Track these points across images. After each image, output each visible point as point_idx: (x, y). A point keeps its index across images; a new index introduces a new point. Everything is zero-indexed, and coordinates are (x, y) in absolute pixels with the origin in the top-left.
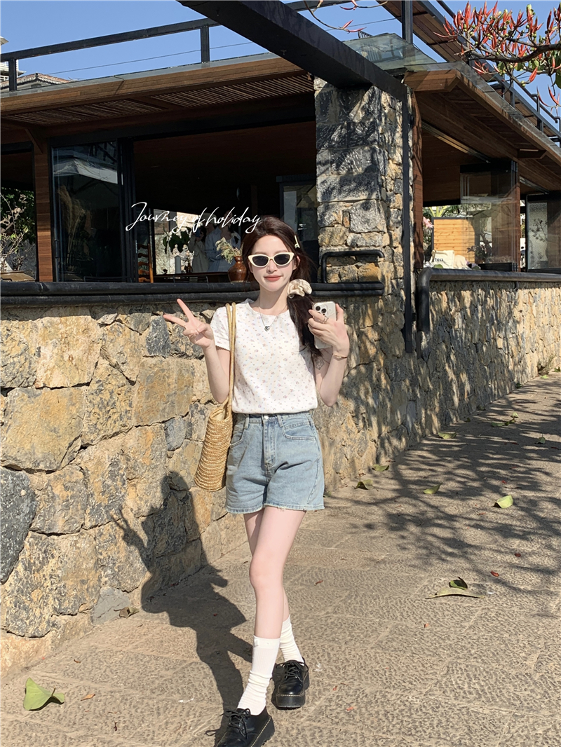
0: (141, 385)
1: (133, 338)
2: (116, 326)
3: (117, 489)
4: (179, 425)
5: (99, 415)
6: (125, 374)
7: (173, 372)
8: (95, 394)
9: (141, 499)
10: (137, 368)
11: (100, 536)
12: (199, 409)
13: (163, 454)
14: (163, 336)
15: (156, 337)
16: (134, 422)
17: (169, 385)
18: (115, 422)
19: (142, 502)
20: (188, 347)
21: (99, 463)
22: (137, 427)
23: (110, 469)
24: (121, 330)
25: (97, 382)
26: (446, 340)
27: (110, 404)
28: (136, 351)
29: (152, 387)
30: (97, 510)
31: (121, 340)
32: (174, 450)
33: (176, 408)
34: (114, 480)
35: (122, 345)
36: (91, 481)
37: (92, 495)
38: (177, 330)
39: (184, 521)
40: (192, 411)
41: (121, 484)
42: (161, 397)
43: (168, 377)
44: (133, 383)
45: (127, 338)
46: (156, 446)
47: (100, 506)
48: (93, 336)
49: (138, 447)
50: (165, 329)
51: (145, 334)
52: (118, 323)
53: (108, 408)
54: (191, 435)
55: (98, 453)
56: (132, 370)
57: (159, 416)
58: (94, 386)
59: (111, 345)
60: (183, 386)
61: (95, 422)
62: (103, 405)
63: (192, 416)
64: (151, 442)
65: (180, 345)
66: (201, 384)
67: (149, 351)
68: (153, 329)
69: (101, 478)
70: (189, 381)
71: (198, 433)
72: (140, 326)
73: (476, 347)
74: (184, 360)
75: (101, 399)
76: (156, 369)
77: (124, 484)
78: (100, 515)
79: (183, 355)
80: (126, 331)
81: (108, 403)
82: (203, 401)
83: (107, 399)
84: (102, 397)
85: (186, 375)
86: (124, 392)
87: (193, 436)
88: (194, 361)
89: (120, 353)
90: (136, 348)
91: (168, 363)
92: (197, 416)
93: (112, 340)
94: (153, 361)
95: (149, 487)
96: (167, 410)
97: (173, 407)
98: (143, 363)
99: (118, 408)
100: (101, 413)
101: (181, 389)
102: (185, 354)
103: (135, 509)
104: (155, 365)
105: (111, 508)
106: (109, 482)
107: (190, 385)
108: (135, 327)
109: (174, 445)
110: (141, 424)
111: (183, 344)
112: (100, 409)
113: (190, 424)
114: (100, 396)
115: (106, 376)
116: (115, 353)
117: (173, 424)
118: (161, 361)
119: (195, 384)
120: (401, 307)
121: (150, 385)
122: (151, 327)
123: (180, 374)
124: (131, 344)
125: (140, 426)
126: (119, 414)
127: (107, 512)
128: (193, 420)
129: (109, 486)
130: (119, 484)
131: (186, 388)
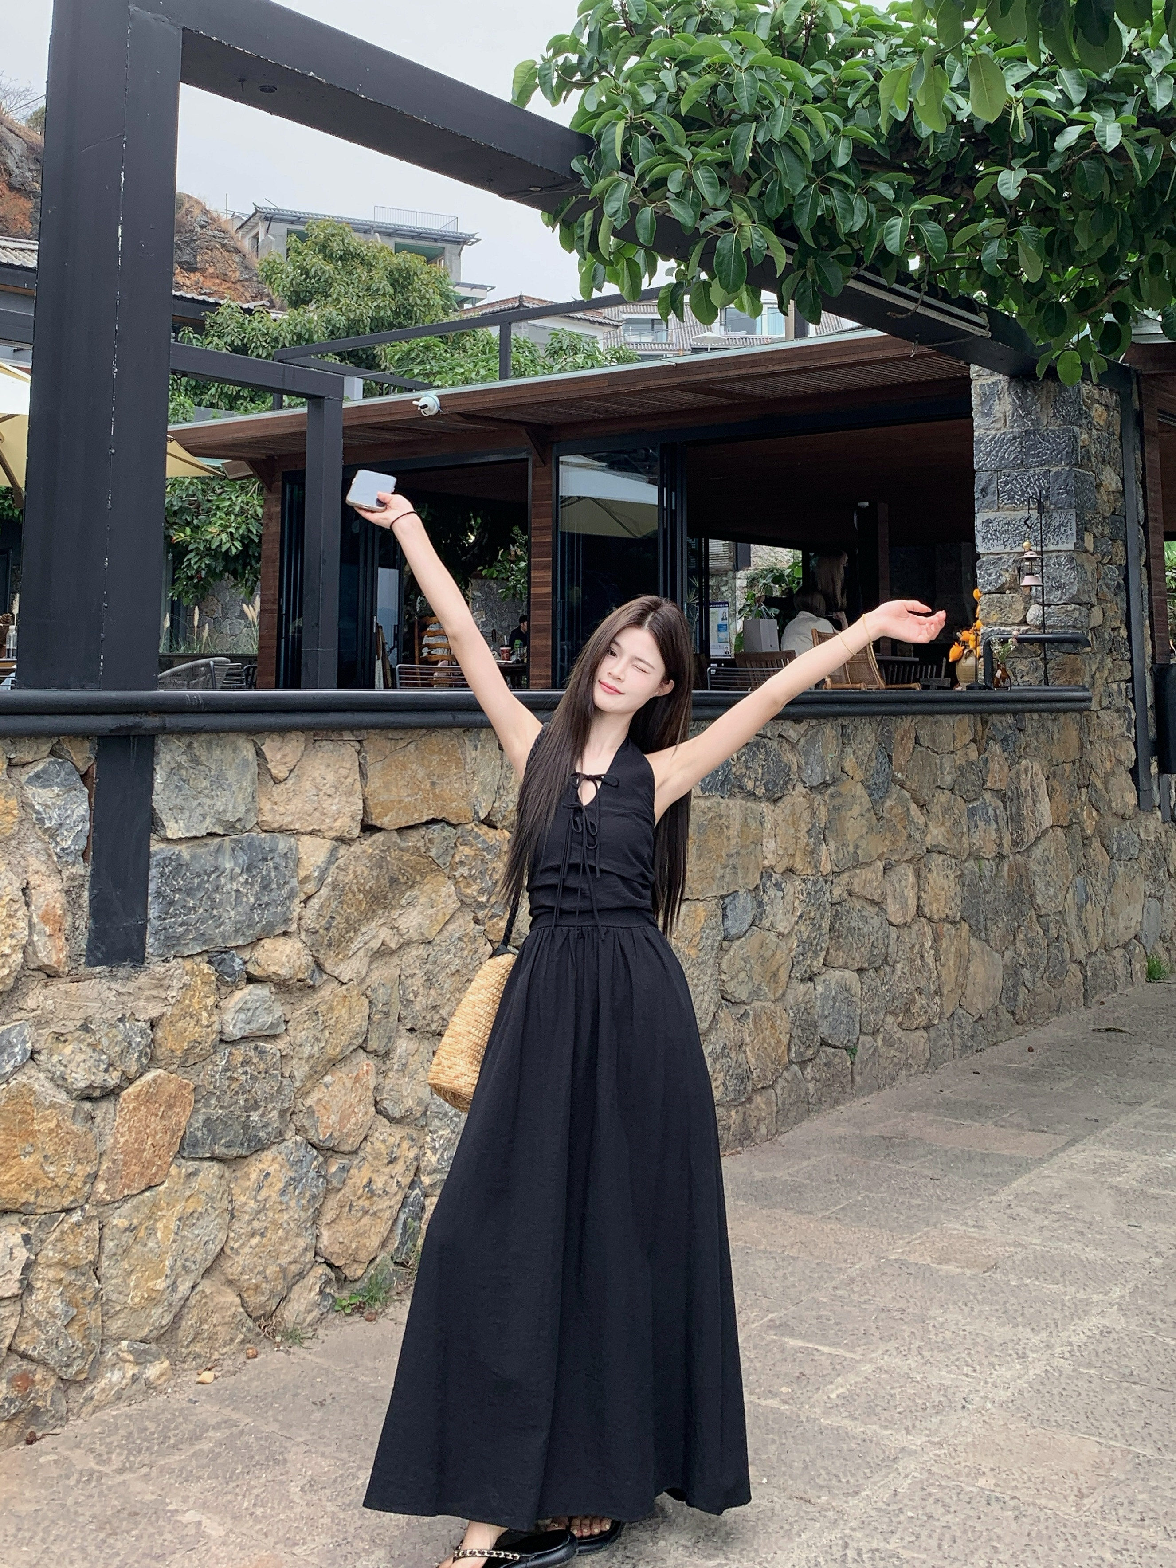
4: (744, 903)
7: (734, 820)
12: (774, 881)
13: (716, 945)
17: (729, 840)
29: (706, 842)
32: (732, 940)
33: (741, 877)
38: (743, 758)
39: (745, 1052)
40: (764, 885)
42: (718, 857)
43: (727, 828)
46: (708, 931)
49: (683, 930)
54: (761, 920)
57: (715, 886)
60: (749, 842)
63: (764, 892)
64: (700, 925)
65: (746, 780)
66: (773, 841)
70: (757, 835)
71: (771, 918)
74: (751, 803)
76: (711, 815)
79: (751, 795)
82: (780, 869)
85: (753, 825)
87: (764, 922)
88: (766, 806)
91: (728, 806)
94: (708, 802)
96: (727, 879)
97: (736, 873)
101: (747, 847)
102: (754, 794)
104: (710, 808)
107: (758, 841)
109: (733, 933)
111: (750, 779)
113: (761, 904)
117: (736, 902)
118: (719, 804)
119: (765, 840)
120: (1129, 730)
123: (745, 824)
128: (766, 897)
131: (753, 845)
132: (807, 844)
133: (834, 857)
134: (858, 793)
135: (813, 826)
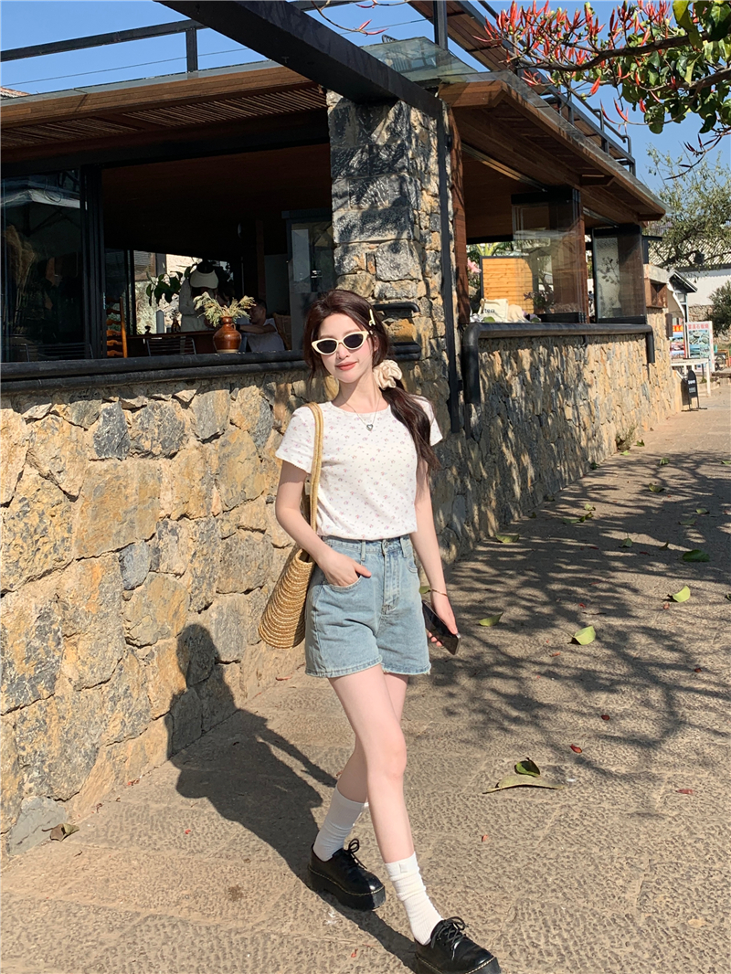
0: (86, 500)
1: (74, 435)
2: (50, 421)
3: (47, 653)
4: (141, 552)
5: (22, 547)
6: (62, 486)
7: (132, 479)
8: (16, 518)
9: (84, 663)
10: (79, 477)
11: (22, 722)
12: (169, 528)
13: (117, 596)
14: (118, 430)
15: (108, 432)
16: (74, 553)
17: (127, 497)
18: (46, 556)
19: (86, 668)
20: (155, 442)
21: (22, 616)
22: (79, 560)
23: (37, 624)
24: (57, 426)
25: (20, 501)
26: (502, 413)
27: (39, 531)
28: (79, 453)
29: (102, 502)
30: (18, 684)
31: (57, 439)
32: (133, 589)
33: (137, 529)
34: (43, 640)
35: (58, 446)
36: (10, 644)
37: (11, 664)
38: (139, 421)
39: (147, 689)
40: (160, 532)
41: (54, 644)
42: (115, 515)
43: (125, 487)
44: (73, 499)
45: (66, 435)
46: (106, 585)
47: (22, 679)
48: (15, 436)
49: (80, 589)
50: (121, 421)
51: (93, 429)
52: (53, 416)
53: (36, 537)
54: (158, 565)
55: (21, 603)
56: (72, 480)
57: (111, 542)
58: (16, 507)
59: (43, 447)
60: (146, 498)
61: (15, 559)
62: (29, 533)
63: (160, 539)
64: (98, 581)
65: (143, 441)
66: (169, 493)
67: (97, 451)
68: (104, 421)
69: (24, 639)
70: (154, 490)
71: (167, 561)
72: (86, 419)
73: (540, 419)
74: (149, 462)
75: (26, 524)
76: (108, 477)
77: (59, 644)
78: (22, 692)
79: (148, 454)
80: (64, 427)
81: (35, 530)
82: (175, 515)
83: (35, 524)
84: (26, 521)
85: (151, 482)
86: (60, 512)
87: (161, 567)
88: (162, 463)
89: (55, 458)
90: (79, 449)
91: (125, 467)
92: (167, 538)
93: (43, 440)
94: (104, 465)
95: (96, 645)
96: (123, 533)
97: (133, 528)
98: (89, 470)
99: (51, 535)
100: (25, 545)
101: (144, 502)
102: (151, 453)
103: (75, 678)
104: (106, 471)
105: (39, 680)
106: (37, 643)
107: (155, 495)
108: (78, 421)
109: (133, 582)
110: (85, 556)
111: (147, 439)
112: (24, 539)
113: (157, 550)
114: (25, 520)
115: (34, 492)
116: (48, 458)
117: (132, 553)
118: (116, 466)
119: (162, 494)
120: (444, 373)
121: (100, 500)
122: (101, 419)
123: (143, 481)
124: (72, 445)
125: (83, 558)
126: (52, 544)
127: (33, 687)
128: (162, 543)
129: (36, 649)
130: (52, 644)
131: (150, 500)
132: (200, 491)
133: (224, 499)
134: (246, 441)
135: (206, 473)
